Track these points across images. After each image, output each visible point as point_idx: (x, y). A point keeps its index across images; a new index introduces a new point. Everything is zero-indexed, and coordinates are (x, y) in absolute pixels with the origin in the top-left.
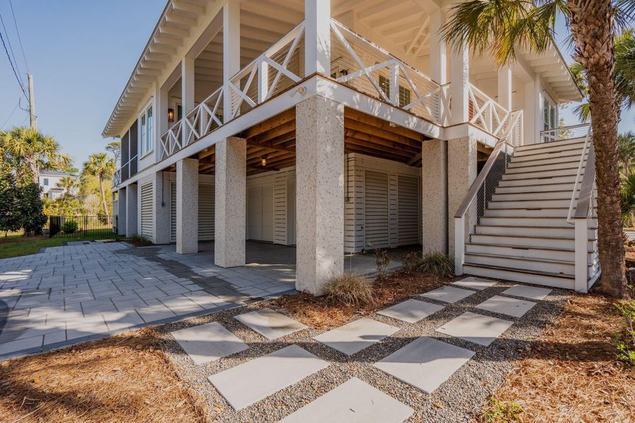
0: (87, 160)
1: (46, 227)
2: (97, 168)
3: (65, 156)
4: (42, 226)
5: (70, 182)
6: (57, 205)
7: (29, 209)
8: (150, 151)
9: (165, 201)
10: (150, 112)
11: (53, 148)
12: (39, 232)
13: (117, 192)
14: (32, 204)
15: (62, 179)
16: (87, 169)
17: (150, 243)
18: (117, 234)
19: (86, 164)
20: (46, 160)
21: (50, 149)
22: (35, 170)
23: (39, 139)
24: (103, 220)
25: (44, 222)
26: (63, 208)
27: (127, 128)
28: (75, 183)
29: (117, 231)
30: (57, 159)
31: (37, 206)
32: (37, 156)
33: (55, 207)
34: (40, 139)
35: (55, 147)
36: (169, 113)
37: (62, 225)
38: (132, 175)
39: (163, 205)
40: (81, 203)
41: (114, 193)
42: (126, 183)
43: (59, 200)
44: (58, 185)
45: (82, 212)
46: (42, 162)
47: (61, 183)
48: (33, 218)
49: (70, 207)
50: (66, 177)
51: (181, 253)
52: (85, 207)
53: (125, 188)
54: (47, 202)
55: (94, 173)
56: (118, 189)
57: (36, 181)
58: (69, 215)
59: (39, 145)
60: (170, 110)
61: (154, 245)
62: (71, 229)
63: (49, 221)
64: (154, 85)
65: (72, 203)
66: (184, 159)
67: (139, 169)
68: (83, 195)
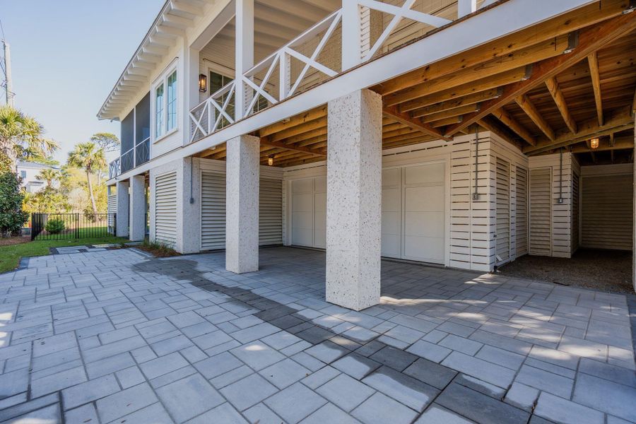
0: (73, 150)
1: (27, 226)
2: (83, 159)
3: (50, 141)
4: (22, 225)
5: (51, 174)
6: (38, 199)
7: (5, 205)
8: (171, 131)
9: (194, 197)
10: (172, 79)
11: (36, 131)
12: (16, 232)
13: (115, 185)
14: (9, 198)
15: (43, 171)
16: (72, 159)
17: (173, 253)
18: (115, 235)
19: (71, 154)
20: (26, 146)
21: (32, 132)
22: (11, 155)
23: (17, 119)
24: (91, 216)
25: (24, 220)
26: (45, 203)
27: (132, 106)
28: (57, 175)
29: (115, 231)
30: (40, 144)
31: (14, 201)
32: (14, 141)
33: (35, 201)
34: (19, 118)
35: (39, 129)
36: (200, 80)
37: (45, 223)
38: (139, 164)
39: (192, 201)
40: (65, 198)
41: (109, 186)
42: (130, 174)
43: (40, 194)
44: (38, 178)
45: (66, 208)
46: (20, 148)
47: (41, 175)
48: (9, 216)
49: (52, 202)
50: (47, 169)
51: (237, 271)
52: (70, 202)
53: (127, 181)
54: (26, 197)
55: (80, 164)
56: (117, 181)
57: (13, 170)
58: (52, 212)
59: (18, 126)
60: (202, 76)
61: (180, 254)
62: (56, 229)
63: (30, 219)
64: (181, 41)
65: (55, 197)
66: (243, 136)
67: (152, 156)
68: (66, 190)
